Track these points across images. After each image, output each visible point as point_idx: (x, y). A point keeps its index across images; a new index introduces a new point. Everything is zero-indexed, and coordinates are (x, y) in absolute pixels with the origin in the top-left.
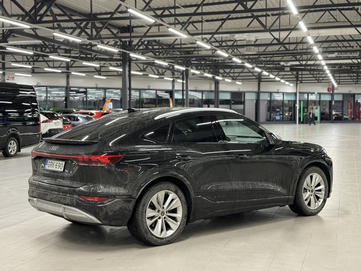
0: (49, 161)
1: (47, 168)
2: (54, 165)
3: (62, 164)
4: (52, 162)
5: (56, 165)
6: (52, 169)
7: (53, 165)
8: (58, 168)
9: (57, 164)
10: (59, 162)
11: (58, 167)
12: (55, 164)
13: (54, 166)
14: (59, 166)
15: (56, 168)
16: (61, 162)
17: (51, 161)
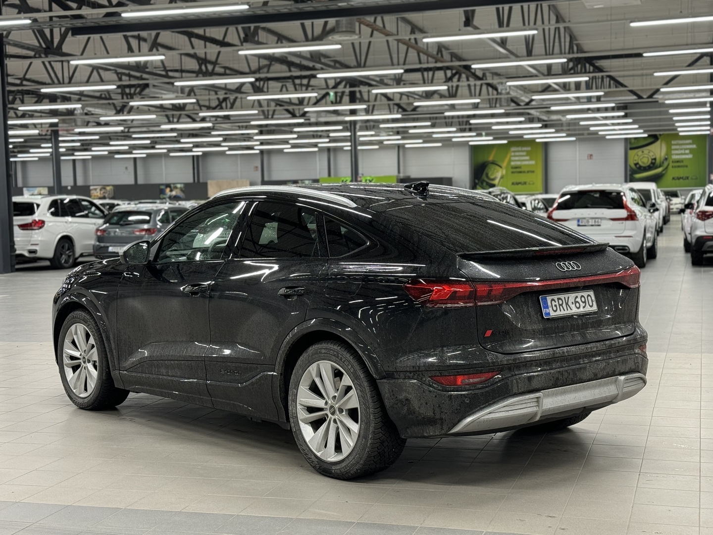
0: (549, 298)
1: (553, 314)
2: (570, 303)
3: (589, 295)
4: (559, 299)
5: (576, 302)
6: (566, 312)
7: (567, 304)
8: (584, 307)
9: (578, 300)
10: (579, 294)
11: (582, 305)
12: (571, 300)
13: (573, 306)
14: (585, 302)
15: (578, 308)
16: (585, 294)
17: (555, 297)
